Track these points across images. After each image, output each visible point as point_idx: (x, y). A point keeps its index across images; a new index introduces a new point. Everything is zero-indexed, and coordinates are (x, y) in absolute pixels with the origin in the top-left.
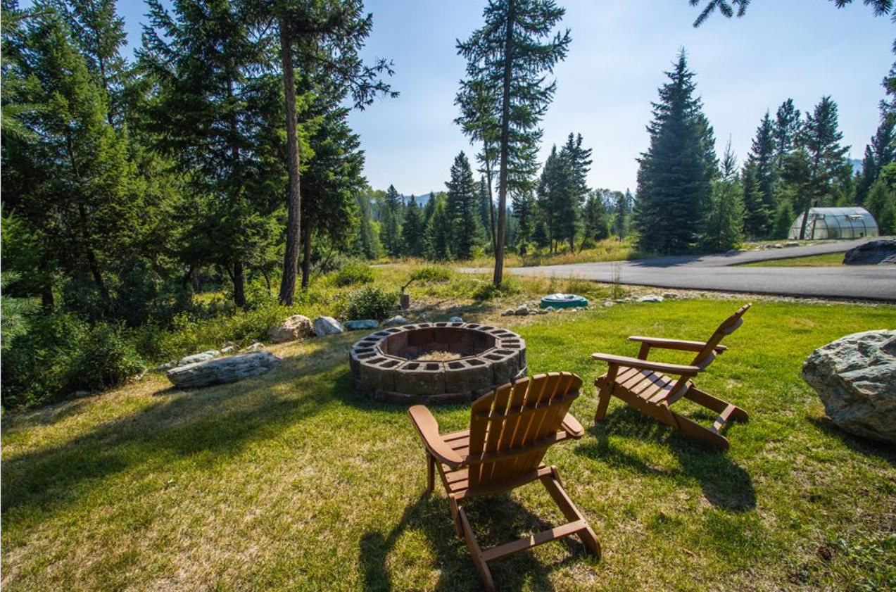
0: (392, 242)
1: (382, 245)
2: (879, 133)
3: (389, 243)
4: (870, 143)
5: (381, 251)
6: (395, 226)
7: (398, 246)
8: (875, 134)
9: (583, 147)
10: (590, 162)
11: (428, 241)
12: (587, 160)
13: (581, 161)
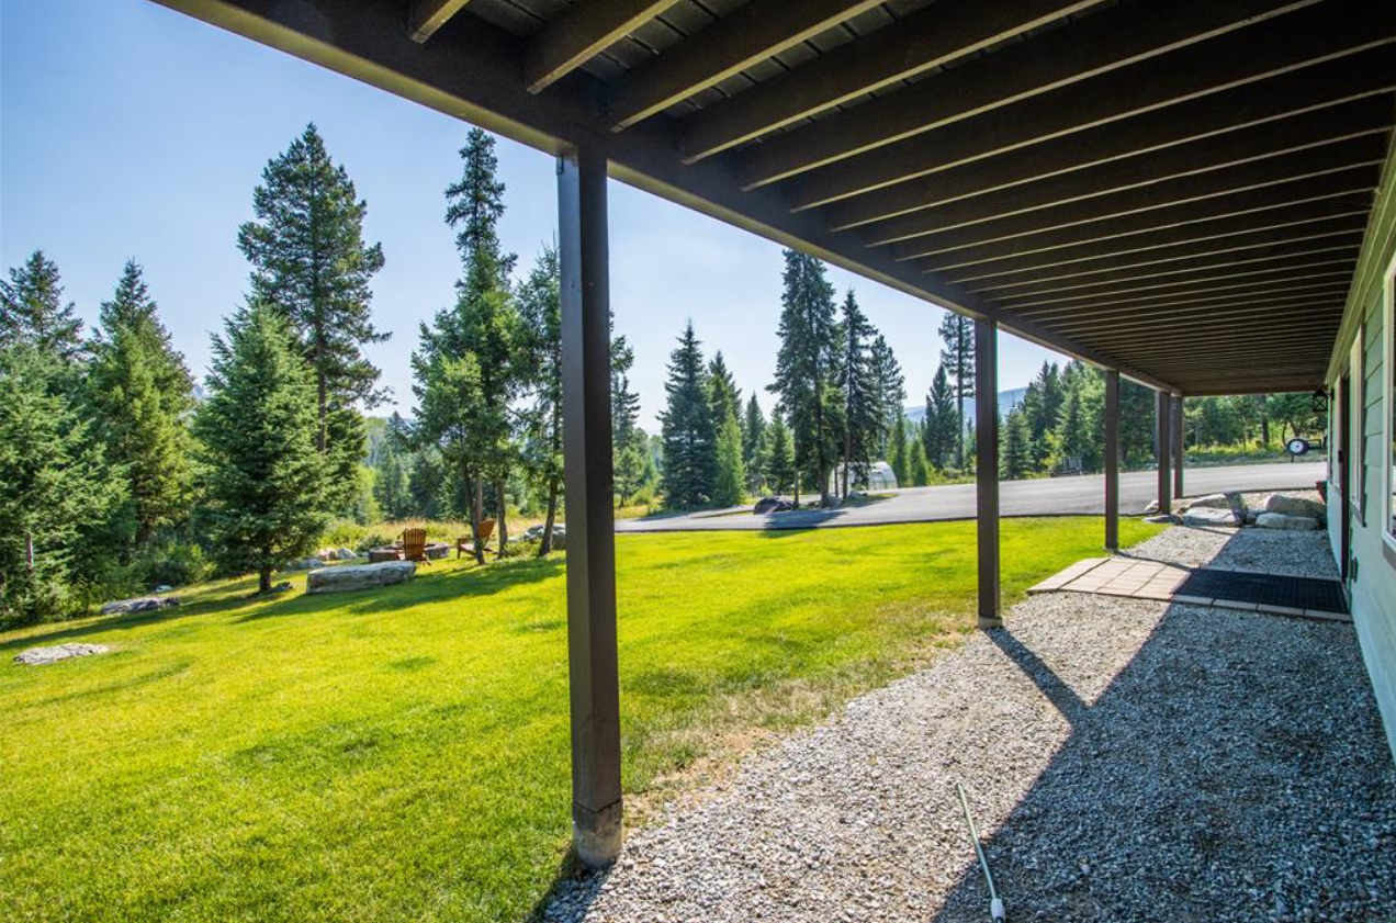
0: (394, 500)
1: (376, 505)
2: (935, 384)
3: (388, 501)
4: (930, 394)
5: (374, 513)
6: (398, 476)
7: (403, 505)
8: (932, 384)
9: (630, 391)
10: (638, 408)
11: (444, 498)
12: (635, 405)
13: (629, 407)
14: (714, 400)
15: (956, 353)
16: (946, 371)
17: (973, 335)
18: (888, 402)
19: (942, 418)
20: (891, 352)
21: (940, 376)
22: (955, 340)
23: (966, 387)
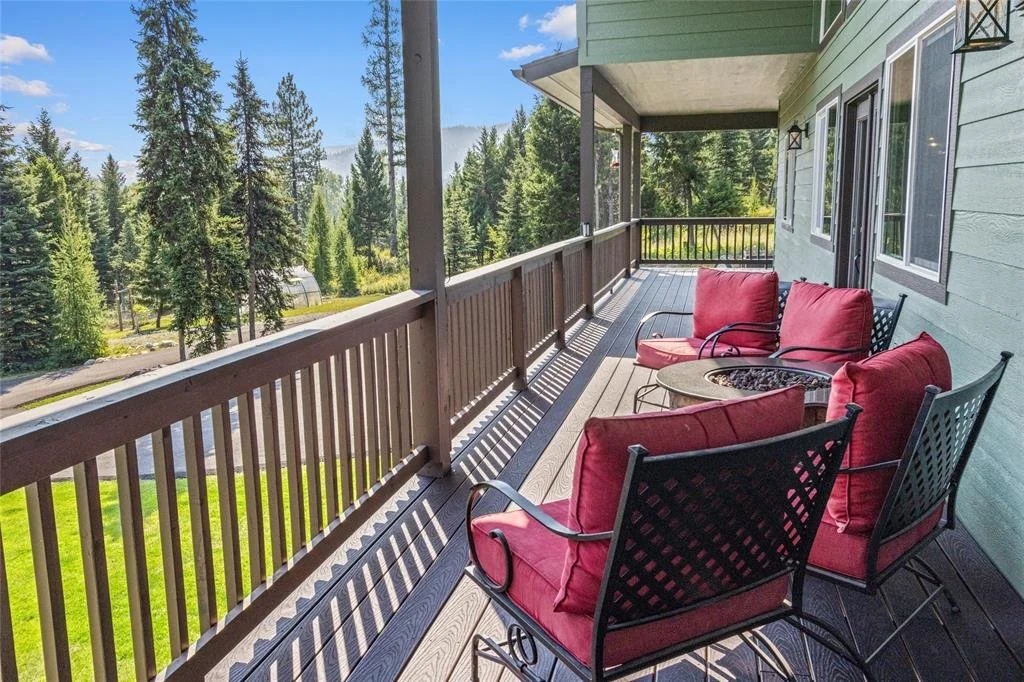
14: (41, 199)
15: (384, 109)
16: (373, 131)
17: (402, 87)
18: (304, 165)
19: (371, 195)
20: (303, 97)
21: (367, 143)
22: (382, 92)
23: (397, 153)
